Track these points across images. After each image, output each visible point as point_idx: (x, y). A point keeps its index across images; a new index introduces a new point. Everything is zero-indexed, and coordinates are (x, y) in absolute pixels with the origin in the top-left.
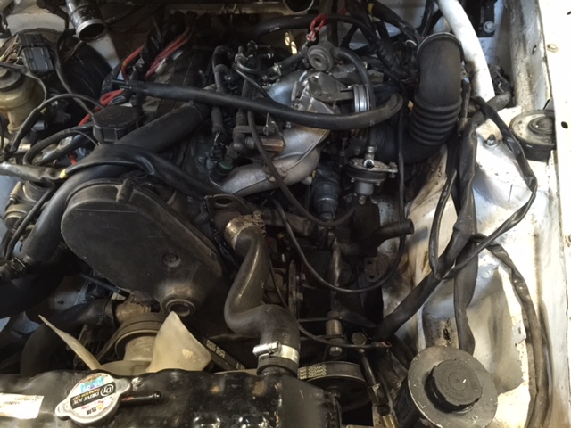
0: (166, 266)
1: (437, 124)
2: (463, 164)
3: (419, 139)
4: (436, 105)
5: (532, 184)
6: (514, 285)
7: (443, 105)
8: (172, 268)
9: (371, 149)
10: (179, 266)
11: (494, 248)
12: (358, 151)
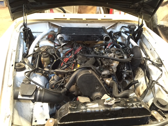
0: (96, 89)
1: (138, 62)
2: (146, 68)
3: (134, 65)
4: (138, 58)
5: (161, 71)
6: (163, 89)
7: (139, 58)
8: (97, 89)
9: (125, 67)
10: (99, 88)
11: (157, 83)
12: (123, 68)
